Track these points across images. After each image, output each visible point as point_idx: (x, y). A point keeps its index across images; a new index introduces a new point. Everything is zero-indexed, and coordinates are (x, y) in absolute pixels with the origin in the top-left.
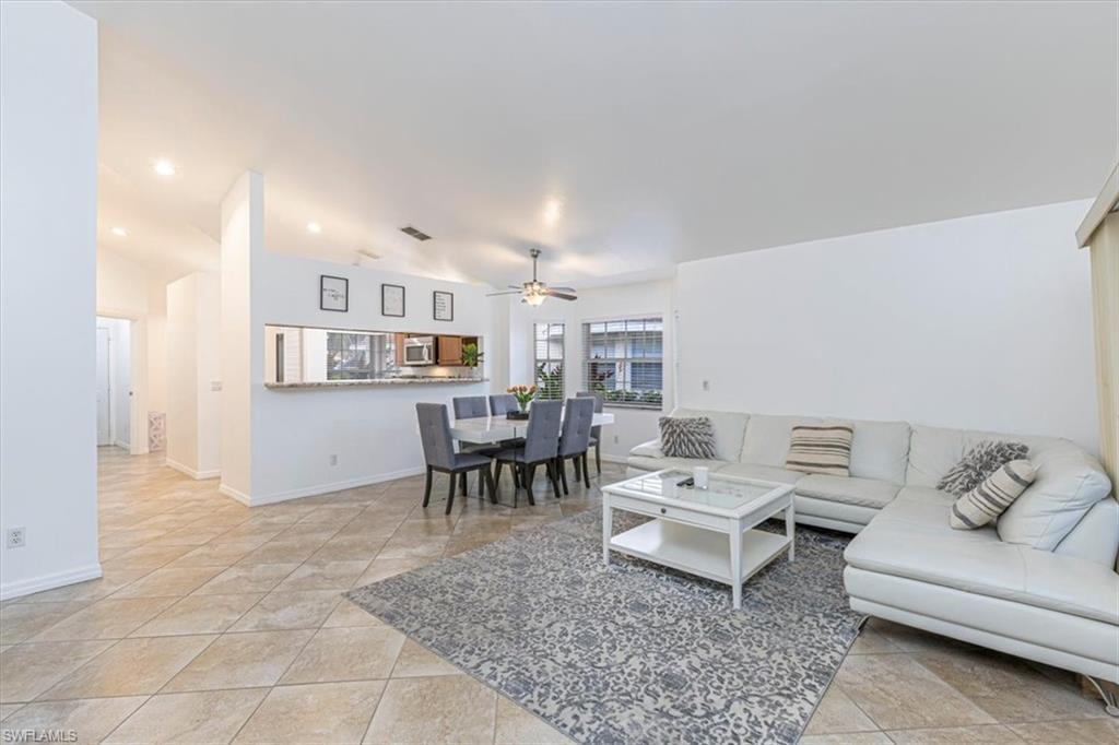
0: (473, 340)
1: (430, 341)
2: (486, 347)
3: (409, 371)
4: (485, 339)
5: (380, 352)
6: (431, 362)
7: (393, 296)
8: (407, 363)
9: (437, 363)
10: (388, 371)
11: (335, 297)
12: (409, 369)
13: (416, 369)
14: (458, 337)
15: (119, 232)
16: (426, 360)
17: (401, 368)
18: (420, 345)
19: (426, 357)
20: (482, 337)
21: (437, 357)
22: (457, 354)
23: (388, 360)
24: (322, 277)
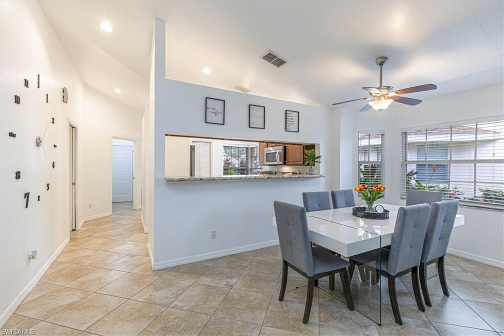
0: (312, 147)
1: (280, 149)
2: (322, 151)
3: (267, 168)
4: (321, 145)
5: (252, 157)
6: (281, 163)
7: (256, 113)
8: (266, 163)
9: (285, 164)
10: (256, 168)
11: (216, 114)
12: (268, 167)
13: (271, 167)
14: (301, 145)
15: (118, 91)
16: (278, 162)
17: (264, 167)
18: (273, 151)
19: (278, 160)
20: (319, 144)
21: (285, 159)
22: (300, 157)
23: (256, 162)
24: (206, 98)
